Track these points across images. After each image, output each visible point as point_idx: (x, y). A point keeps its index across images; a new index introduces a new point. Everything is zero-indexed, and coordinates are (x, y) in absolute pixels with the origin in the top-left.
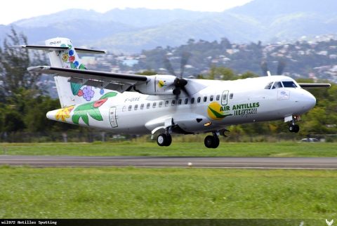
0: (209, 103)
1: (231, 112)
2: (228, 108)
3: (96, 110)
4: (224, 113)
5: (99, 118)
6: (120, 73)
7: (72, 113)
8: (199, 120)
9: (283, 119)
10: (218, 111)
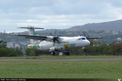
0: (64, 43)
1: (69, 46)
2: (68, 45)
3: (38, 45)
4: (68, 46)
5: (39, 47)
6: (39, 36)
7: (33, 45)
8: (62, 48)
9: (82, 48)
10: (66, 46)
